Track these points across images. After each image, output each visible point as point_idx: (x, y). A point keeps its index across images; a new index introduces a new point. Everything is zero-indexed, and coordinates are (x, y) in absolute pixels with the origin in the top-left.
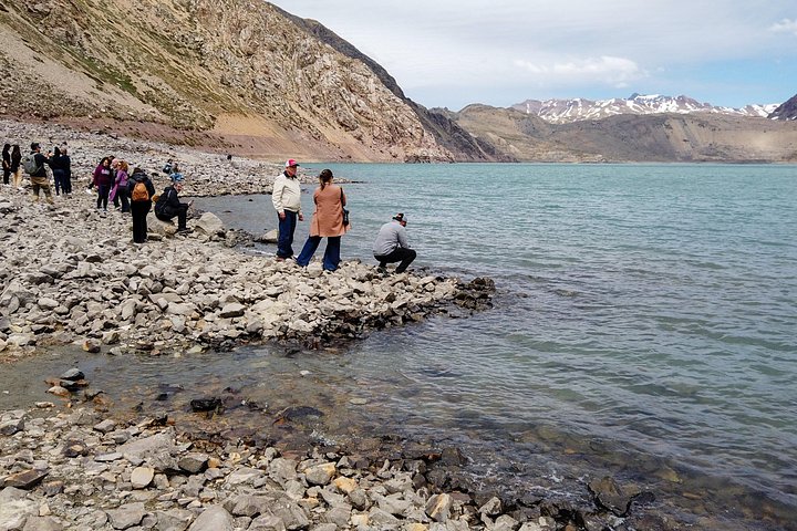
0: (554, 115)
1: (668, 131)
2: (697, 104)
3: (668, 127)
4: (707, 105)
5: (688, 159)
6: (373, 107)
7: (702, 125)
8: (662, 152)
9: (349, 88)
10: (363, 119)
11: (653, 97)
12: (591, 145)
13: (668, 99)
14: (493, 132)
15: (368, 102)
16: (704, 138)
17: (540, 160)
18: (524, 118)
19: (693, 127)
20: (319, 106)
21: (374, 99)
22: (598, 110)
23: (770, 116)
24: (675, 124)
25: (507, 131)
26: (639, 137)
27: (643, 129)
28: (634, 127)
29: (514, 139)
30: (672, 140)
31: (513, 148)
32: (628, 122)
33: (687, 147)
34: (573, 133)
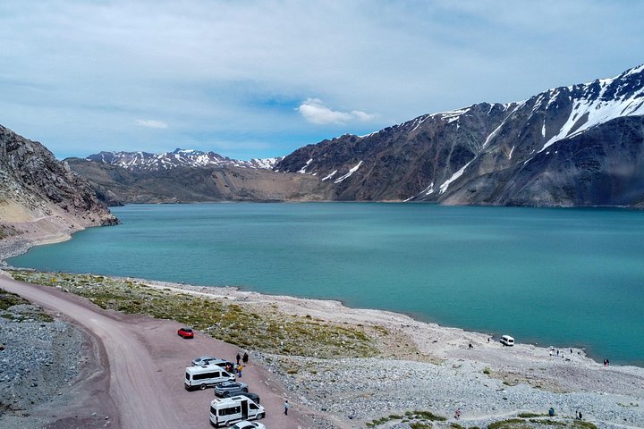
0: (124, 163)
1: (215, 180)
2: (221, 158)
3: (214, 176)
4: (227, 158)
5: (230, 198)
6: (69, 183)
7: (235, 175)
8: (212, 194)
9: (50, 168)
10: (63, 193)
11: (190, 151)
12: (165, 190)
13: (202, 154)
14: (91, 180)
15: (66, 179)
16: (238, 184)
17: (132, 202)
18: (112, 169)
19: (230, 177)
20: (29, 184)
21: (70, 177)
22: (156, 160)
23: (274, 169)
24: (218, 174)
25: (101, 179)
26: (196, 184)
27: (198, 178)
28: (192, 176)
29: (108, 185)
30: (218, 185)
31: (110, 193)
32: (187, 173)
33: (227, 190)
34: (151, 180)
